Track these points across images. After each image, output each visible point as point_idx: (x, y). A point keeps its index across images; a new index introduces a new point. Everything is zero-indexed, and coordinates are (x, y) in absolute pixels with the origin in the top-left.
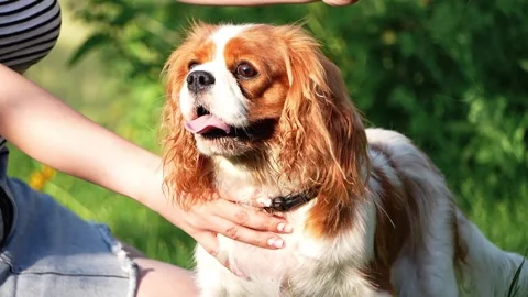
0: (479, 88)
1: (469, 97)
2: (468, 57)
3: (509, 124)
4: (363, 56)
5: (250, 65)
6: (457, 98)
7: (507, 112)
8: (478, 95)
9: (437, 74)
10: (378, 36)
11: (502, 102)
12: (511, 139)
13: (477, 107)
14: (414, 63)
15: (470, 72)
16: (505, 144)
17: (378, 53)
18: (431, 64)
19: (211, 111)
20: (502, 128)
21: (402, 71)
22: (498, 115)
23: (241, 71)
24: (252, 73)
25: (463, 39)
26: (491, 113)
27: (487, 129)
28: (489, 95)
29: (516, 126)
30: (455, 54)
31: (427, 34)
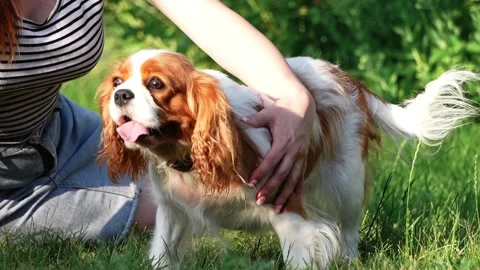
0: (366, 46)
1: (358, 52)
2: (358, 24)
3: (386, 71)
4: (284, 24)
5: (158, 79)
6: (351, 54)
7: (385, 63)
8: (365, 52)
9: (336, 37)
10: (295, 10)
11: (381, 56)
12: (388, 82)
13: (364, 59)
14: (320, 29)
15: (360, 36)
16: (384, 86)
17: (295, 21)
18: (332, 29)
19: (133, 118)
20: (382, 75)
21: (312, 35)
22: (379, 65)
23: (152, 85)
24: (161, 86)
25: (354, 12)
26: (373, 63)
27: (371, 75)
28: (373, 51)
29: (392, 73)
30: (349, 22)
31: (329, 9)
